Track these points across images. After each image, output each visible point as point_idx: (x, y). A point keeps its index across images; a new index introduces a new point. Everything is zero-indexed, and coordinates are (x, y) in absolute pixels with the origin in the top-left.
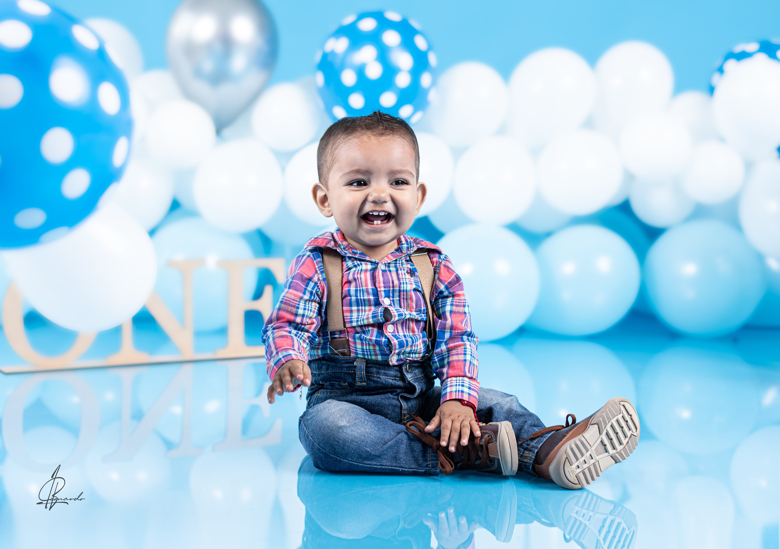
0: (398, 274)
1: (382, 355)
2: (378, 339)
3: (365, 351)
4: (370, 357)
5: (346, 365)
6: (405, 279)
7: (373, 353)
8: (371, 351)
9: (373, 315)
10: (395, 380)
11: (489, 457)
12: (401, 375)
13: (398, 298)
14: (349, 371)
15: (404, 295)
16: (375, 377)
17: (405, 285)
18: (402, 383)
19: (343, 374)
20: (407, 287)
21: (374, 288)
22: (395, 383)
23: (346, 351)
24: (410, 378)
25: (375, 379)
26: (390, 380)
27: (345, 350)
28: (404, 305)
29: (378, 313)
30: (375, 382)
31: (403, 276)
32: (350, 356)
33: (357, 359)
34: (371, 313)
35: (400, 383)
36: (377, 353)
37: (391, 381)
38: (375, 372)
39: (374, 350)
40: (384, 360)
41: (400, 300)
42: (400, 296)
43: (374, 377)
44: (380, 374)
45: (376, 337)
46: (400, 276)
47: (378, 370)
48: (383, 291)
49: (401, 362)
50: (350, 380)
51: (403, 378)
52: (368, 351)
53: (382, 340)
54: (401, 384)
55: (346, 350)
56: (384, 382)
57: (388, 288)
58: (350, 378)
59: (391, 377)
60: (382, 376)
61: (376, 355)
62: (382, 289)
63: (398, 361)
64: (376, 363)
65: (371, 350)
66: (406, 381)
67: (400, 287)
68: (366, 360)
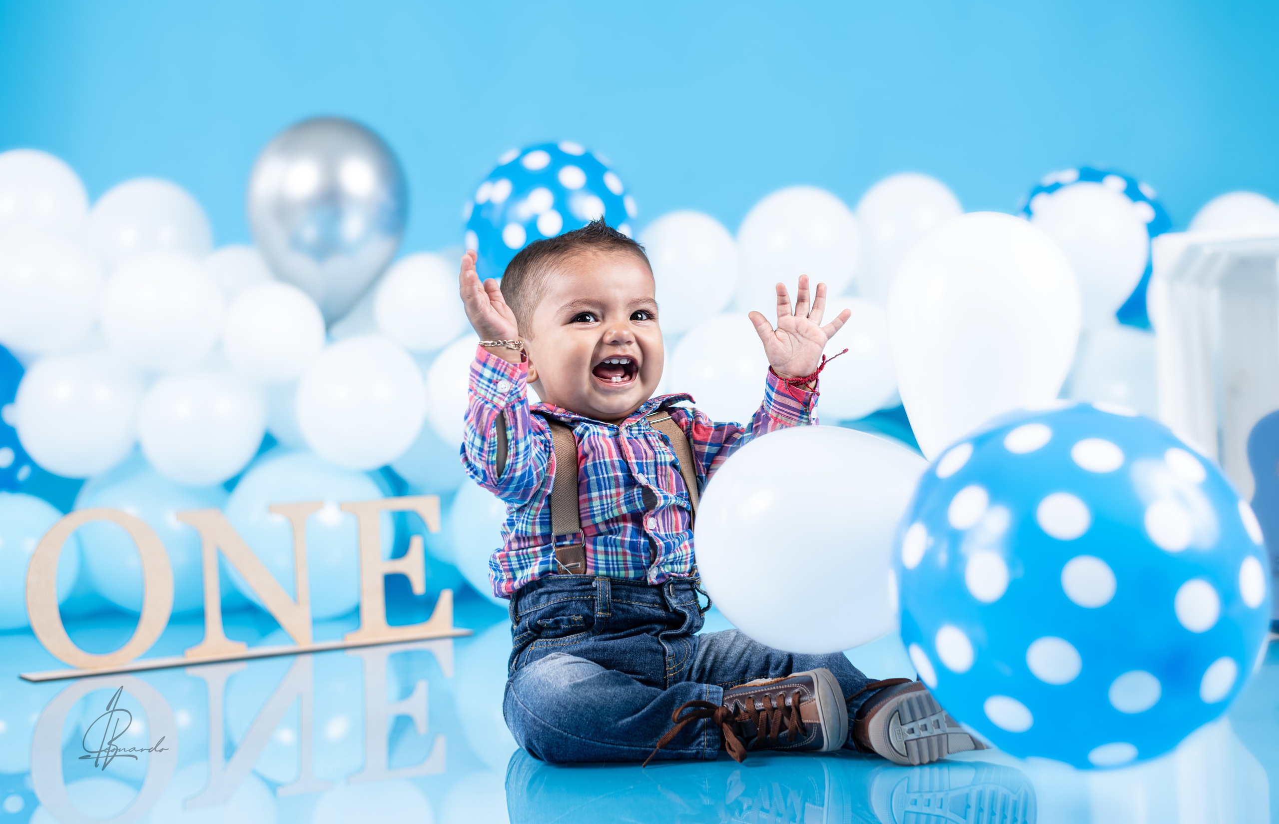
0: (648, 442)
1: (635, 568)
2: (635, 540)
3: (611, 563)
4: (616, 573)
5: (580, 588)
6: (660, 447)
7: (623, 566)
8: (619, 563)
9: (626, 500)
10: (653, 607)
11: (803, 724)
12: (661, 601)
13: (654, 476)
14: (584, 597)
15: (662, 470)
16: (625, 604)
17: (662, 455)
18: (664, 612)
19: (574, 603)
20: (665, 458)
21: (621, 459)
22: (654, 612)
23: (579, 566)
24: (675, 604)
25: (625, 607)
26: (646, 608)
27: (578, 563)
28: (663, 485)
29: (634, 496)
30: (624, 611)
31: (656, 443)
32: (585, 573)
33: (595, 577)
34: (623, 498)
35: (661, 613)
36: (628, 566)
37: (648, 609)
38: (625, 595)
39: (624, 561)
40: (638, 576)
41: (657, 478)
42: (656, 473)
43: (622, 603)
44: (632, 599)
45: (631, 537)
46: (653, 444)
47: (628, 594)
48: (635, 463)
49: (662, 580)
50: (586, 611)
51: (665, 605)
52: (615, 563)
53: (640, 542)
54: (663, 614)
55: (580, 563)
56: (638, 612)
57: (640, 459)
58: (586, 608)
59: (647, 603)
60: (635, 602)
61: (626, 569)
62: (634, 461)
63: (657, 577)
64: (626, 582)
65: (620, 561)
66: (670, 608)
67: (656, 459)
68: (610, 579)
